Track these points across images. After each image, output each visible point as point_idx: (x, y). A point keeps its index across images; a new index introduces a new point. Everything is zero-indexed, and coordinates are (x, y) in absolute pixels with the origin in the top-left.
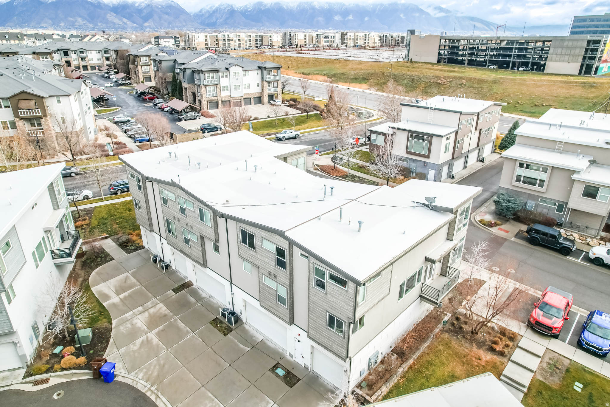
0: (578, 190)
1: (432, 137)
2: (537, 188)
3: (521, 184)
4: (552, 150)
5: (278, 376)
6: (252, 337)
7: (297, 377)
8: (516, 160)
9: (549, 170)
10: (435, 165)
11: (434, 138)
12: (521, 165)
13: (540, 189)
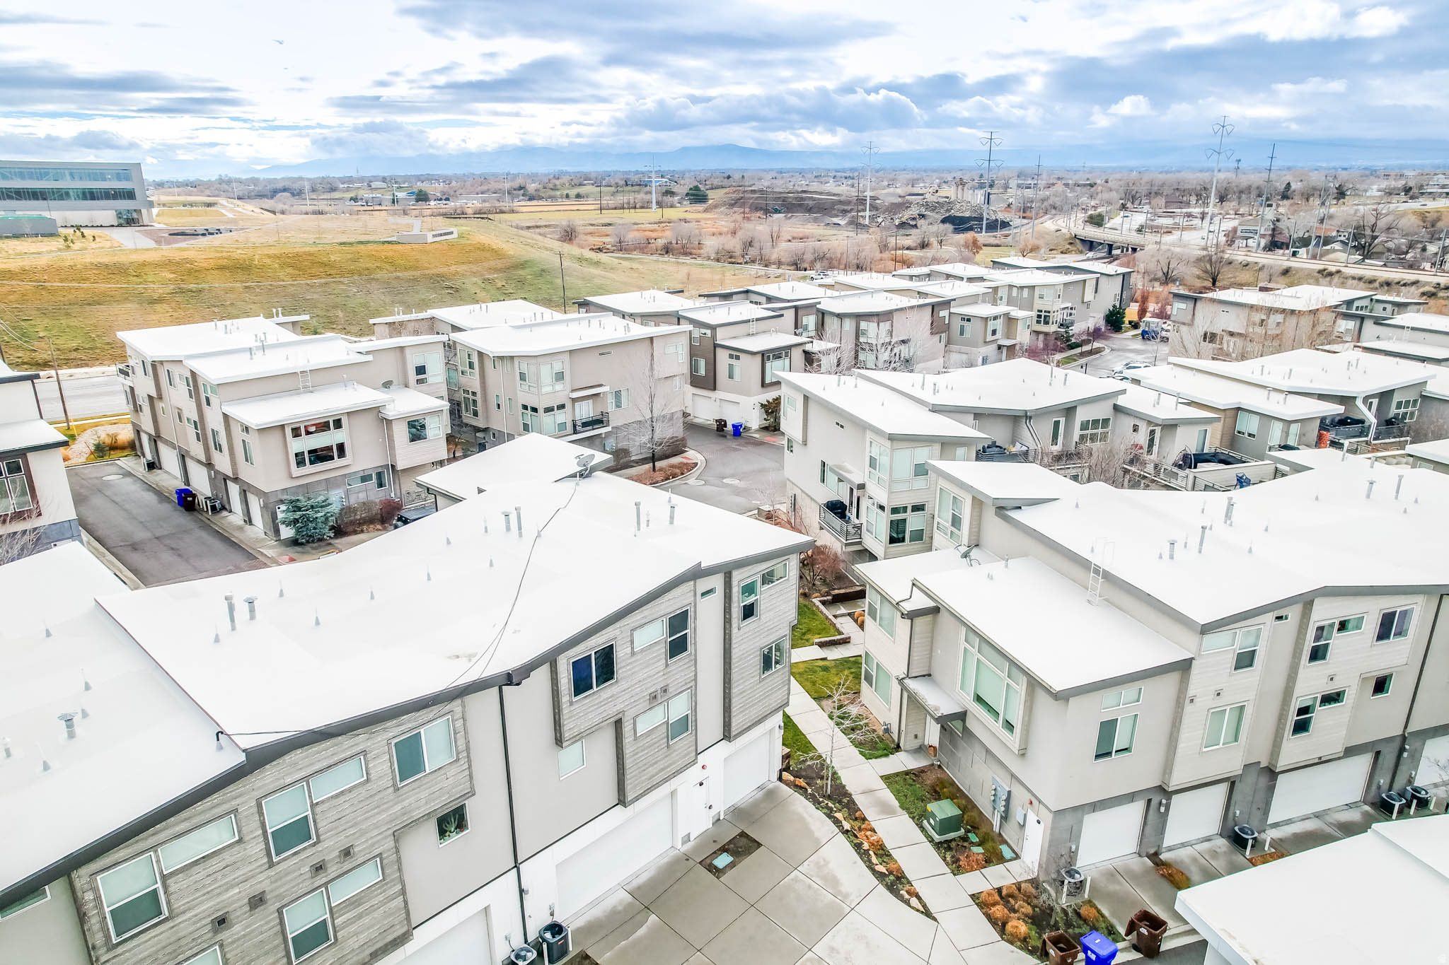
0: (401, 433)
1: (25, 454)
2: (337, 462)
3: (309, 469)
4: (294, 391)
5: (732, 865)
6: (614, 913)
7: (735, 837)
8: (283, 427)
9: (344, 422)
10: (67, 525)
11: (30, 456)
12: (296, 433)
13: (342, 462)
